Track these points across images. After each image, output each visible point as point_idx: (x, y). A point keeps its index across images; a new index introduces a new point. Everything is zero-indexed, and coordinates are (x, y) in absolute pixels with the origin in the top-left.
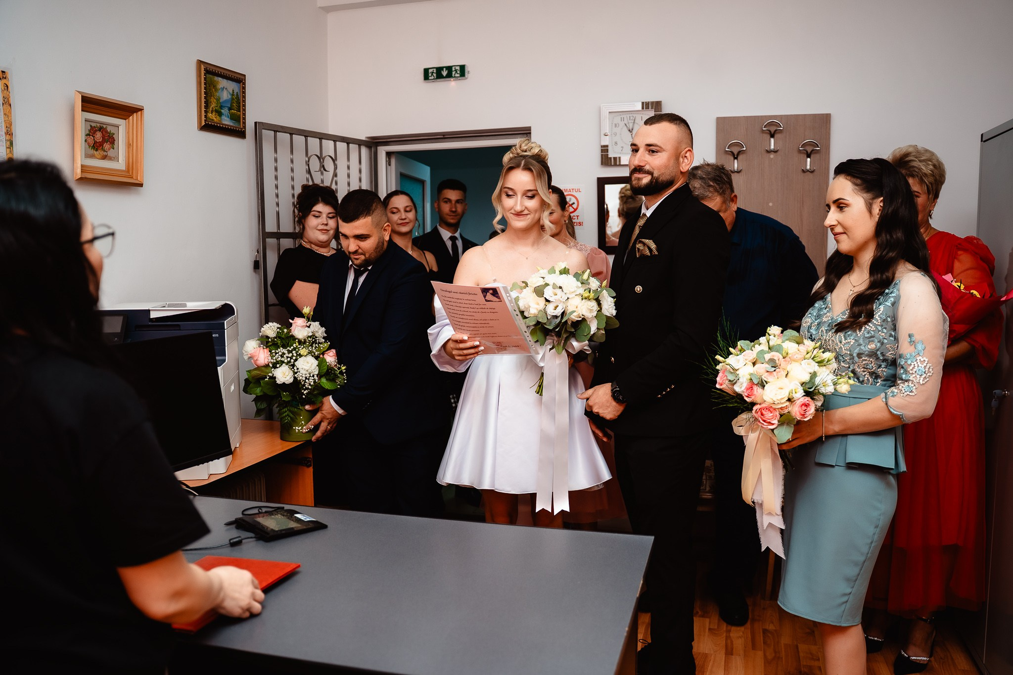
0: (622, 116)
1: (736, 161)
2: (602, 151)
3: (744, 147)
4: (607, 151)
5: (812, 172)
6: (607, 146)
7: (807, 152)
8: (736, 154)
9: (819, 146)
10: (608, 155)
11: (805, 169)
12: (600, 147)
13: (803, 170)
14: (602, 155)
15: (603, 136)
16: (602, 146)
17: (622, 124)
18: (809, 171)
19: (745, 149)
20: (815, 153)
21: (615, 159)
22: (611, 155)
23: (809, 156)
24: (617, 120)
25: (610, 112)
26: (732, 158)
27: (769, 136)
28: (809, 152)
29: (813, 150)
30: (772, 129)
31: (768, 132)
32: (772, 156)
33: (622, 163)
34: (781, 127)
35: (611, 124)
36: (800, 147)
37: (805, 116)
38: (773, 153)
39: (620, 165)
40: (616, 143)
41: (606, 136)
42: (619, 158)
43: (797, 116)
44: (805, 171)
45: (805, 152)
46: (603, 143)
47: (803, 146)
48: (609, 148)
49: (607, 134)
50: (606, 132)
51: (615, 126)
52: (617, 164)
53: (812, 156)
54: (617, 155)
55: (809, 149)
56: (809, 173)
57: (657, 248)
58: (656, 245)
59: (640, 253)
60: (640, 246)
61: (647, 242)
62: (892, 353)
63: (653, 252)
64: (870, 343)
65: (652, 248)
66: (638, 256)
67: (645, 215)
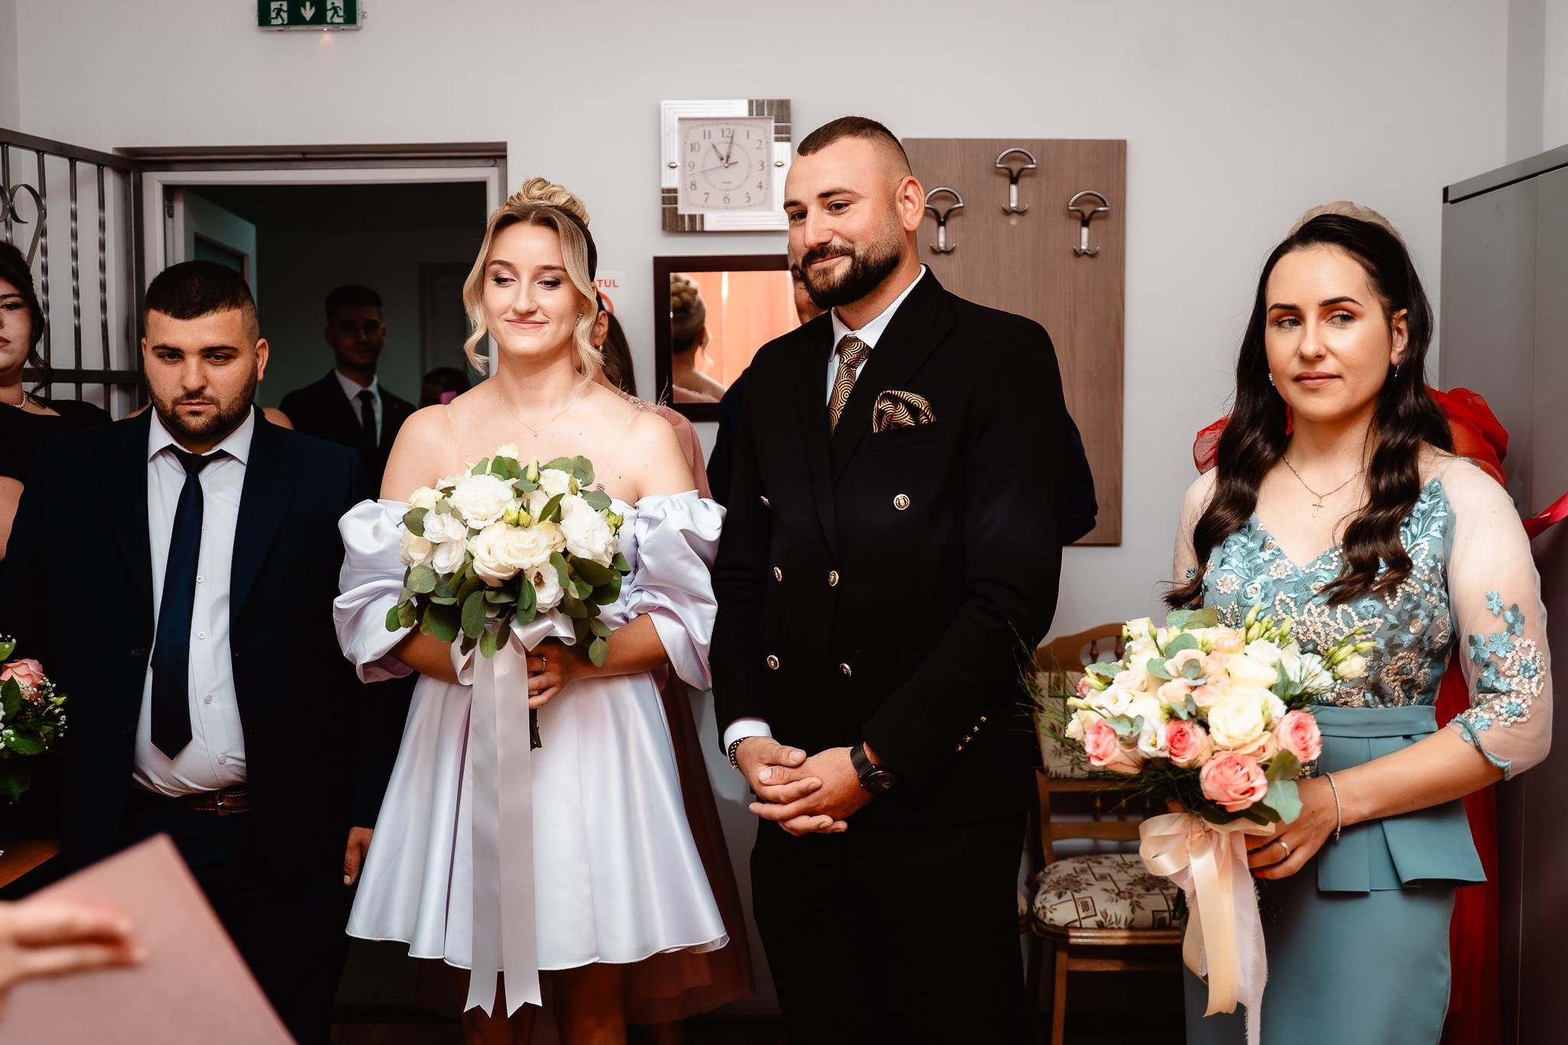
0: (707, 129)
1: (942, 229)
2: (664, 200)
3: (961, 201)
4: (675, 200)
5: (1095, 256)
6: (675, 191)
7: (1083, 214)
8: (942, 213)
9: (1108, 204)
10: (676, 209)
11: (1078, 250)
12: (660, 192)
13: (1075, 251)
14: (664, 209)
15: (665, 170)
16: (664, 191)
17: (706, 144)
18: (1085, 254)
19: (961, 205)
20: (1099, 218)
21: (692, 218)
22: (684, 209)
23: (1085, 223)
24: (696, 135)
25: (681, 119)
26: (935, 224)
27: (1007, 181)
28: (1087, 214)
29: (1095, 212)
30: (1016, 167)
31: (1007, 172)
32: (1014, 221)
33: (707, 228)
34: (1033, 164)
35: (684, 143)
36: (1070, 204)
37: (1077, 141)
38: (1014, 215)
39: (703, 232)
40: (693, 185)
41: (672, 170)
42: (702, 216)
43: (1061, 143)
44: (1078, 254)
45: (1079, 215)
46: (666, 185)
47: (1075, 203)
48: (680, 195)
49: (674, 165)
50: (672, 160)
51: (693, 148)
52: (698, 229)
53: (1092, 224)
54: (697, 212)
55: (1087, 210)
56: (1086, 258)
57: (933, 408)
58: (929, 402)
59: (884, 422)
60: (886, 406)
61: (905, 395)
62: (1443, 636)
63: (924, 417)
64: (1413, 621)
65: (923, 409)
66: (879, 430)
67: (856, 339)
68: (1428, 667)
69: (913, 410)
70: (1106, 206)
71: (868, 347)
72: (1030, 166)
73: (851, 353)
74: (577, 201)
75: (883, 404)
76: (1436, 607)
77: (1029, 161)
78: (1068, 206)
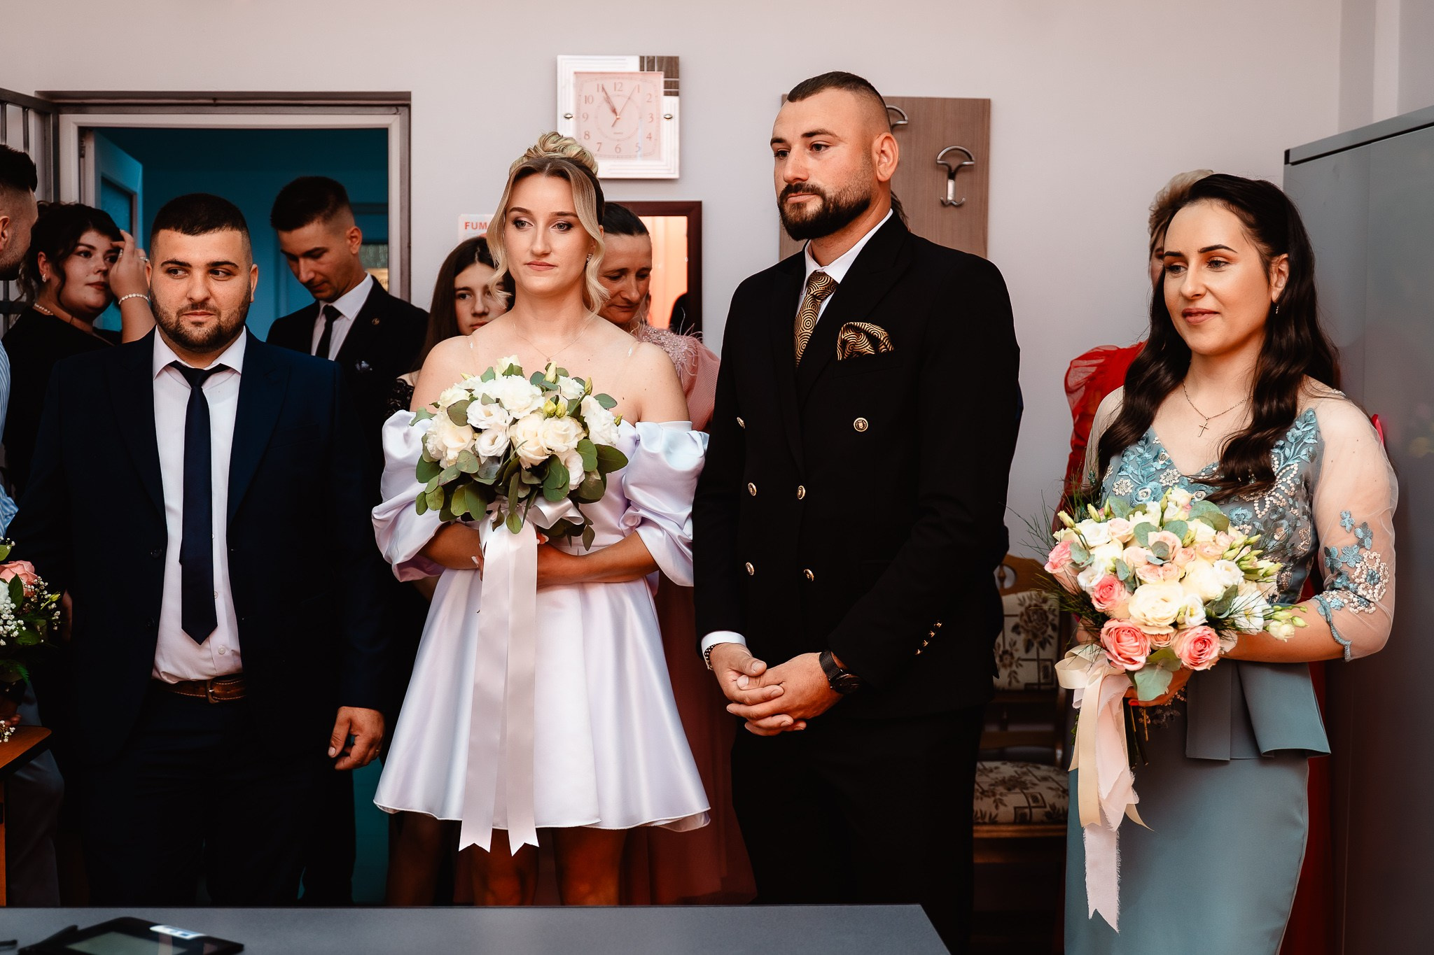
0: (602, 82)
5: (960, 206)
7: (950, 168)
9: (973, 159)
11: (945, 201)
13: (942, 202)
15: (560, 119)
17: (600, 97)
18: (951, 204)
20: (964, 171)
23: (952, 176)
24: (590, 88)
25: (577, 73)
28: (954, 167)
29: (961, 166)
34: (904, 120)
35: (579, 96)
36: (939, 158)
37: (945, 100)
41: (568, 120)
43: (930, 101)
44: (945, 204)
45: (947, 168)
47: (943, 158)
49: (568, 116)
51: (587, 100)
53: (958, 176)
55: (954, 163)
56: (952, 208)
57: (891, 338)
58: (888, 333)
59: (847, 351)
60: (849, 336)
61: (866, 327)
62: (1305, 544)
63: (883, 347)
64: (1278, 529)
65: (882, 339)
66: (843, 357)
67: (824, 274)
68: (1291, 571)
69: (874, 340)
70: (971, 160)
71: (834, 281)
72: (902, 122)
73: (818, 287)
74: (587, 153)
75: (846, 334)
76: (1299, 519)
77: (902, 118)
78: (937, 160)
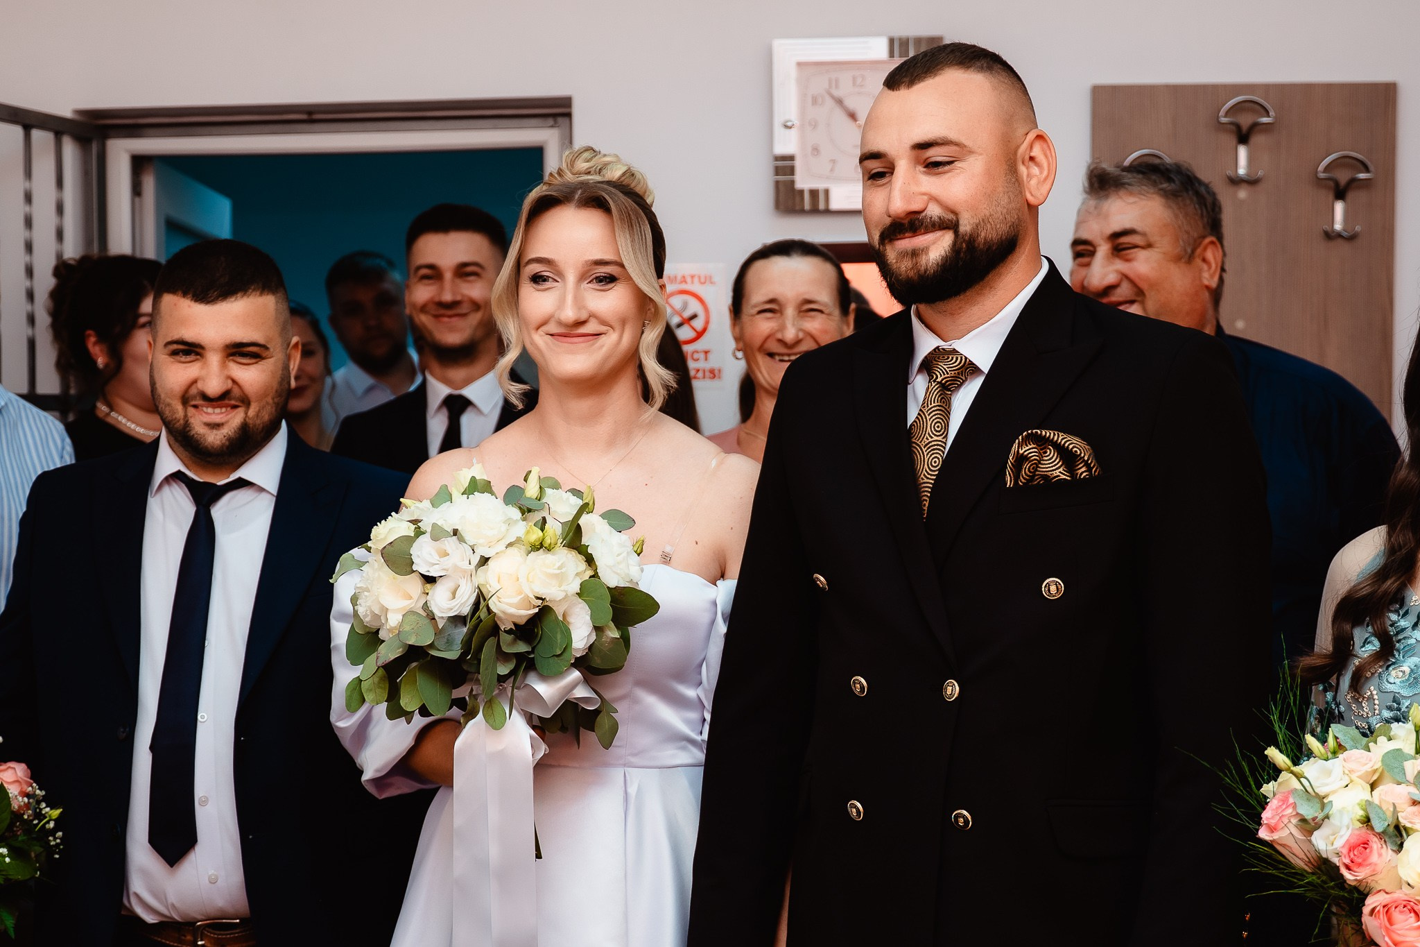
0: (833, 76)
2: (778, 171)
4: (792, 170)
5: (1352, 238)
6: (791, 158)
7: (1337, 183)
9: (1371, 168)
10: (793, 182)
11: (1329, 232)
12: (771, 159)
13: (1325, 233)
14: (777, 183)
15: (779, 131)
16: (777, 158)
17: (831, 98)
18: (1339, 235)
20: (1359, 187)
21: (814, 193)
22: (803, 182)
23: (1340, 194)
24: (819, 86)
25: (799, 64)
27: (1234, 140)
28: (1343, 182)
29: (1353, 181)
30: (1245, 120)
31: (1233, 128)
32: (1243, 194)
33: (834, 205)
34: (1269, 116)
35: (803, 97)
36: (1321, 168)
37: (1329, 88)
38: (1244, 186)
39: (827, 212)
40: (816, 150)
41: (788, 131)
42: (827, 192)
43: (1308, 88)
44: (1330, 236)
45: (1332, 184)
46: (780, 150)
47: (1327, 169)
48: (798, 164)
49: (789, 124)
50: (787, 118)
51: (815, 101)
52: (822, 206)
53: (1351, 195)
54: (820, 185)
55: (1343, 176)
56: (1340, 241)
59: (1025, 473)
60: (1029, 450)
63: (1085, 469)
65: (1083, 456)
66: (1015, 482)
67: (954, 352)
70: (1368, 172)
72: (1265, 120)
73: (947, 371)
74: (636, 173)
75: (1025, 448)
77: (1265, 113)
78: (1316, 172)
